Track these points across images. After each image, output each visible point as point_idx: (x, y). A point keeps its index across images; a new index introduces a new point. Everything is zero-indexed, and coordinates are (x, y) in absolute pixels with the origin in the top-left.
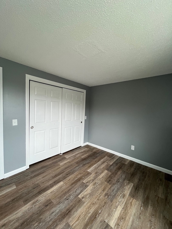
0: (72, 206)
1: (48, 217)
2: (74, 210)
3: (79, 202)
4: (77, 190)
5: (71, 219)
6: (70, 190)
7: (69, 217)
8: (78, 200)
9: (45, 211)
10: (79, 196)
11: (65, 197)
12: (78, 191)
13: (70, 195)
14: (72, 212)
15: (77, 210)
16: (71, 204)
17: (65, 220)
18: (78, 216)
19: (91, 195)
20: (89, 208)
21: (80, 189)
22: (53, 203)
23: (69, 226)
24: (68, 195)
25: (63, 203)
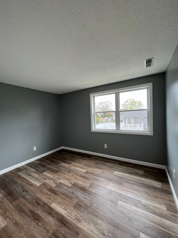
0: (78, 188)
1: (88, 199)
2: (81, 186)
3: (75, 185)
4: (64, 189)
5: (86, 186)
6: (63, 194)
7: (86, 187)
8: (73, 186)
9: (85, 205)
10: (70, 186)
11: (72, 195)
12: (65, 187)
13: (70, 192)
14: (82, 187)
15: (81, 185)
16: (77, 189)
17: (88, 189)
18: (84, 184)
19: (68, 180)
20: (78, 179)
21: (63, 186)
22: (77, 202)
23: (90, 186)
24: (69, 194)
25: (77, 194)
